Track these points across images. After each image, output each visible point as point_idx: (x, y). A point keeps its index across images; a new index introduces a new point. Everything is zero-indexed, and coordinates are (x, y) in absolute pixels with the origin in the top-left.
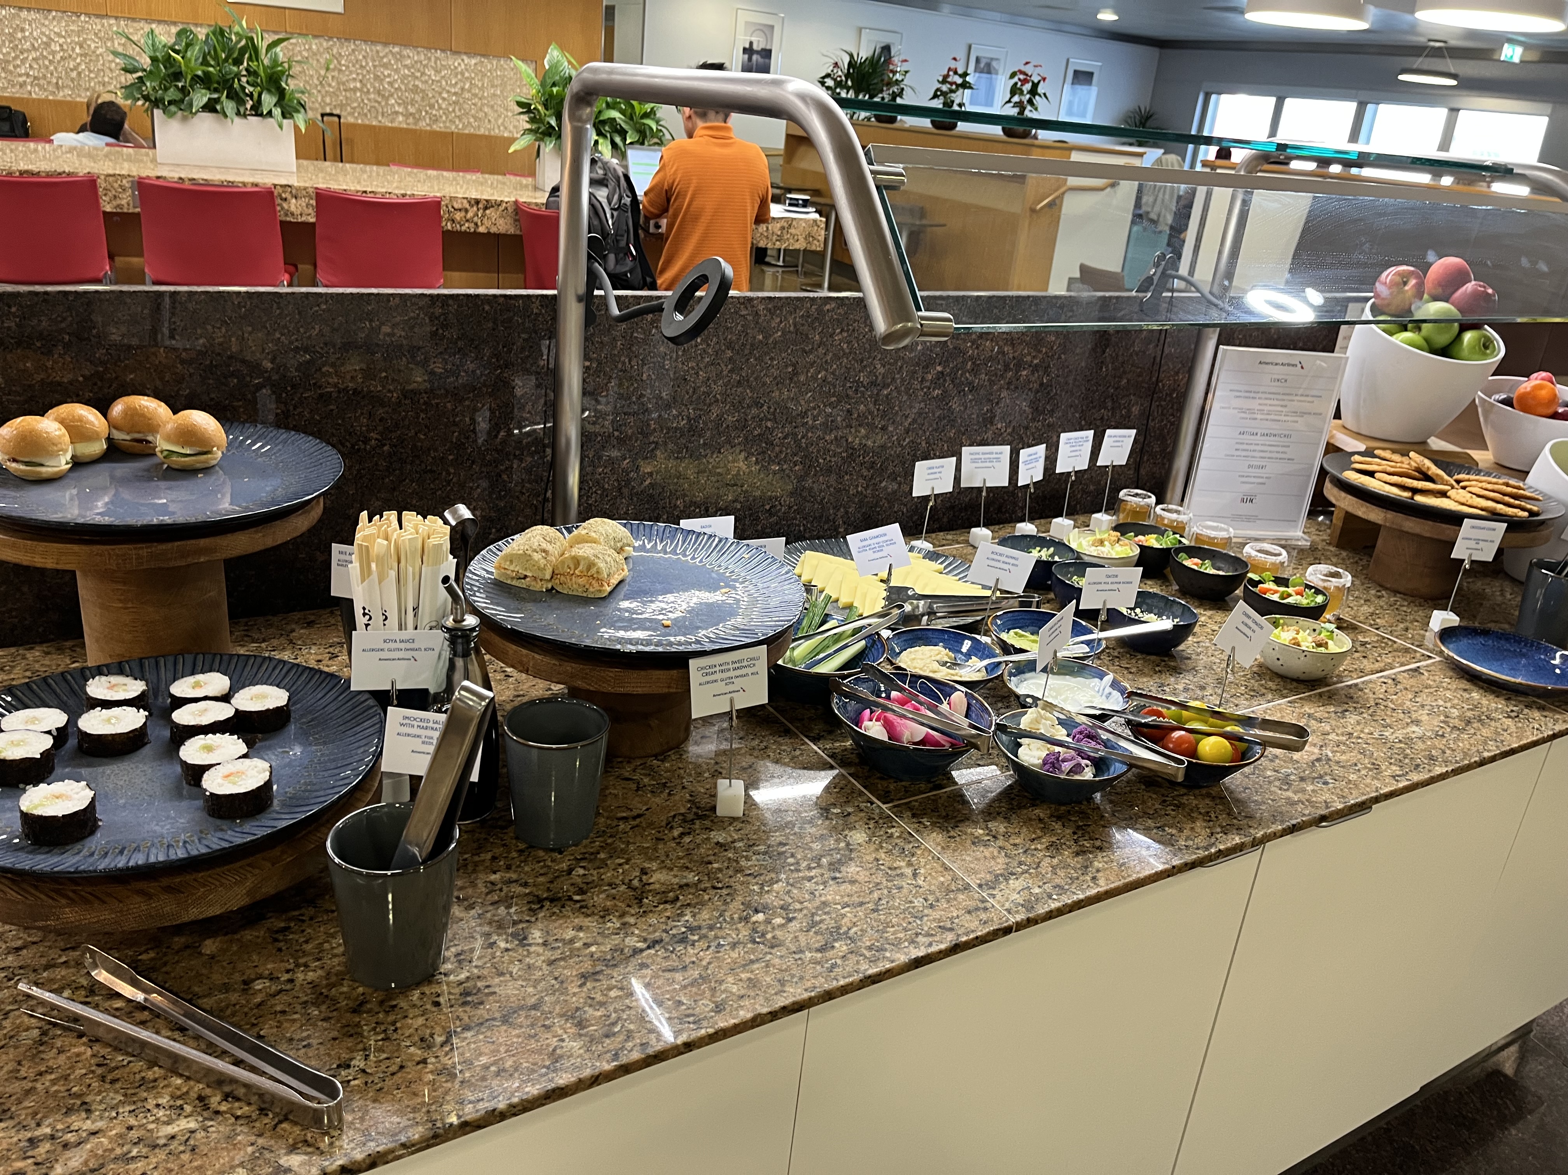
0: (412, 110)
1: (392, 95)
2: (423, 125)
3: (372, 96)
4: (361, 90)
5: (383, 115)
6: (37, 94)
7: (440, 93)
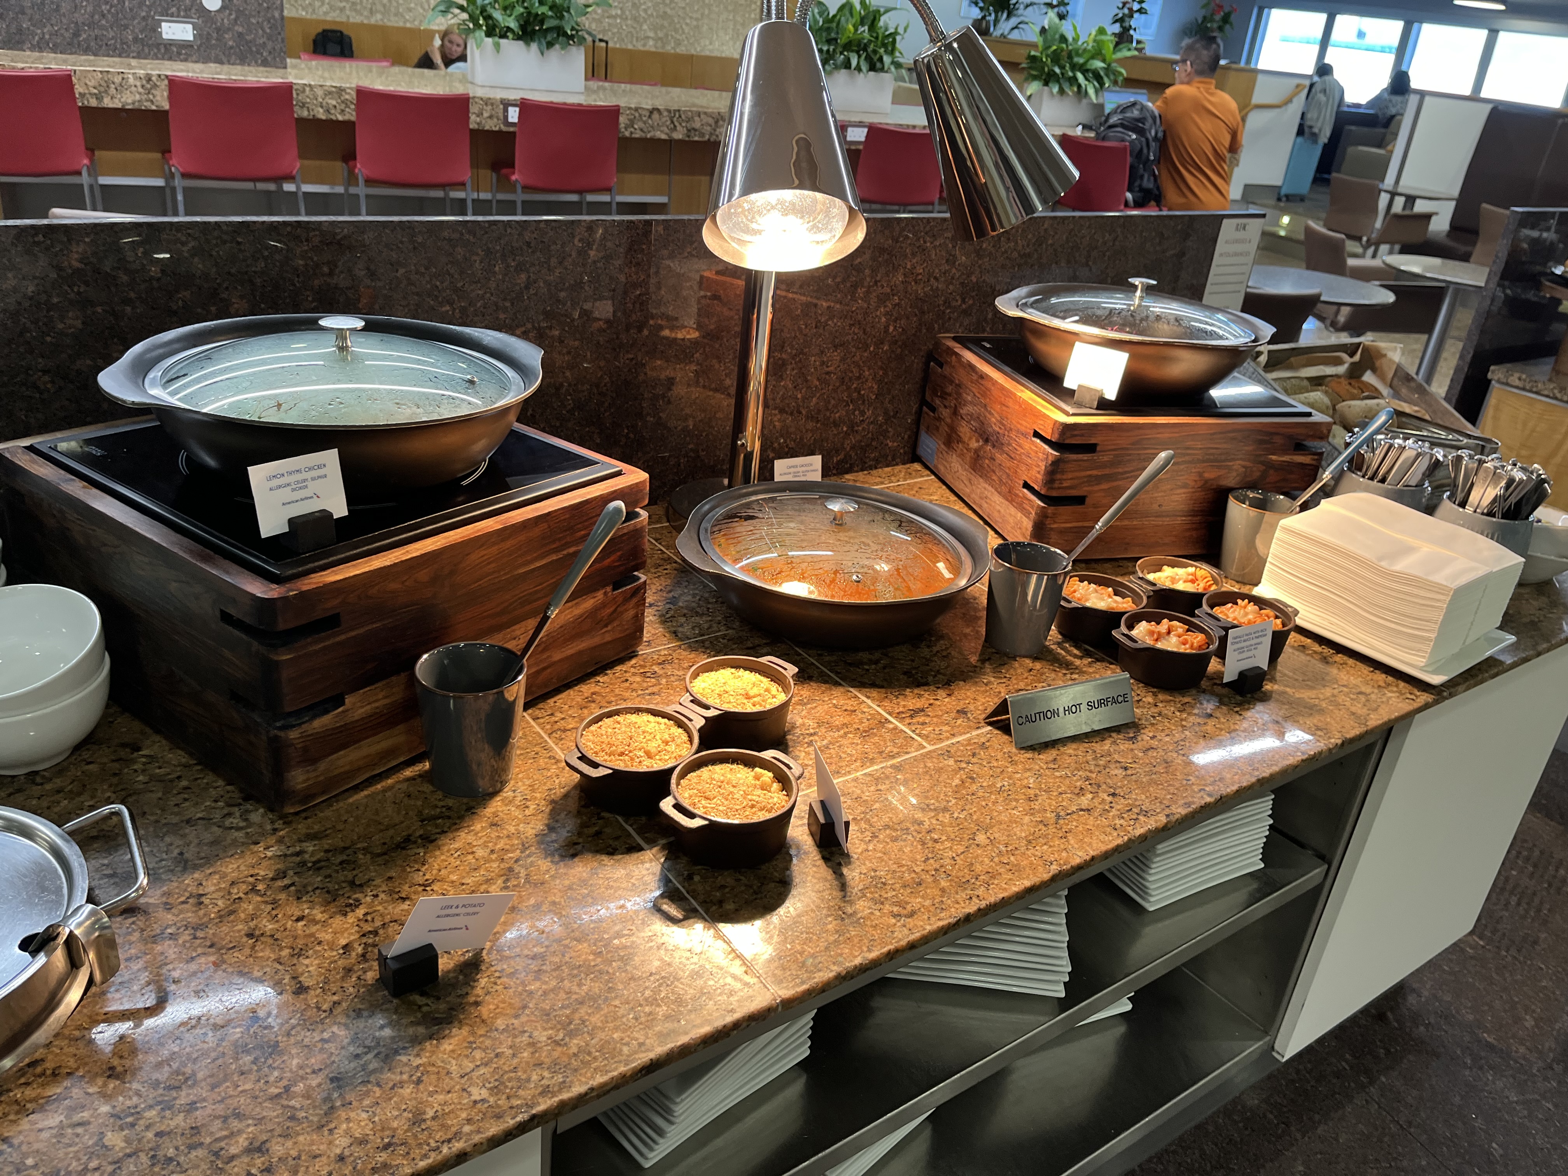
0: (660, 34)
1: (645, 20)
2: (669, 48)
3: (629, 22)
4: (621, 17)
5: (637, 40)
6: (356, 19)
7: (684, 19)
